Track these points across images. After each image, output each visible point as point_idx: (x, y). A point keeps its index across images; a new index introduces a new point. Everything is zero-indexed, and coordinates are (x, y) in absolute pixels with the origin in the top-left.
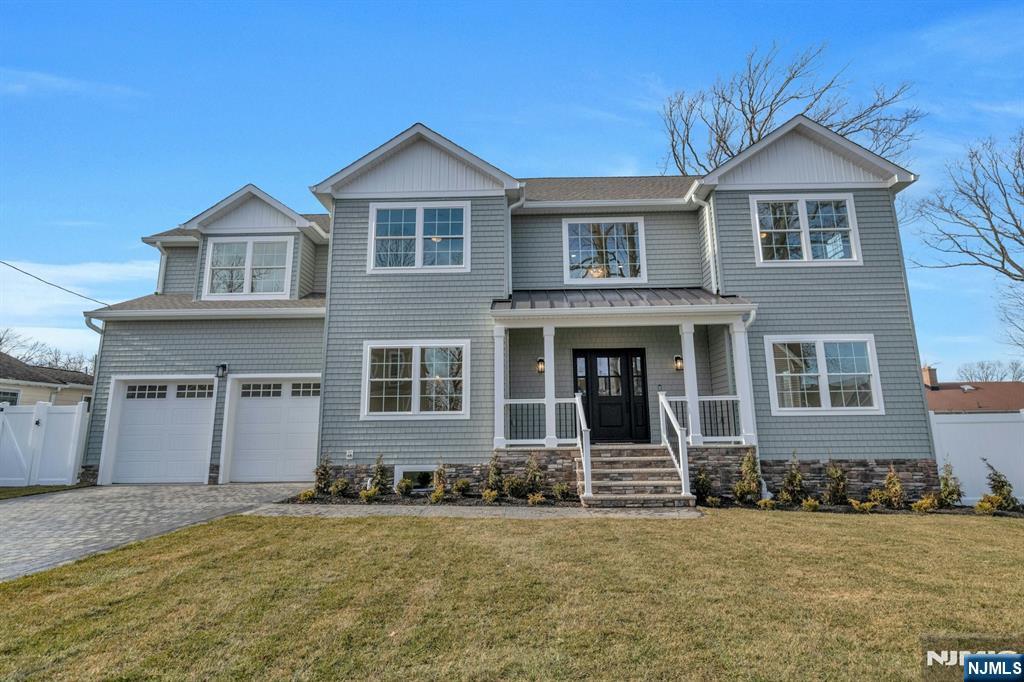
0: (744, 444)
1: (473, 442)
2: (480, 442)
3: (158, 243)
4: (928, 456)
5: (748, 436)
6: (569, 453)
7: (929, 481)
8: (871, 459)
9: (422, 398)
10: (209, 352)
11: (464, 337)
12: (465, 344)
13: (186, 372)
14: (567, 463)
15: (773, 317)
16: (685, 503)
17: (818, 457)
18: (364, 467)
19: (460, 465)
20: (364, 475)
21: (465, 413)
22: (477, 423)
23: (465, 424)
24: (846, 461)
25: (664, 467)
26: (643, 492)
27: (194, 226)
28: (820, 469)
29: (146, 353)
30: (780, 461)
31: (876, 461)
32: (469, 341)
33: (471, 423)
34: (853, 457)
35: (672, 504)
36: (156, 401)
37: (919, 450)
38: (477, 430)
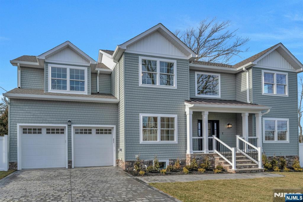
1: (179, 152)
2: (181, 152)
3: (18, 64)
4: (297, 155)
6: (212, 155)
8: (285, 156)
9: (161, 136)
10: (62, 115)
11: (175, 114)
12: (175, 116)
13: (53, 123)
14: (212, 158)
16: (261, 171)
18: (142, 161)
19: (175, 160)
20: (142, 164)
21: (176, 141)
22: (180, 145)
23: (176, 145)
25: (243, 159)
26: (246, 168)
27: (43, 58)
29: (33, 114)
32: (177, 115)
33: (178, 145)
34: (281, 155)
35: (258, 171)
36: (37, 135)
37: (295, 153)
38: (180, 147)
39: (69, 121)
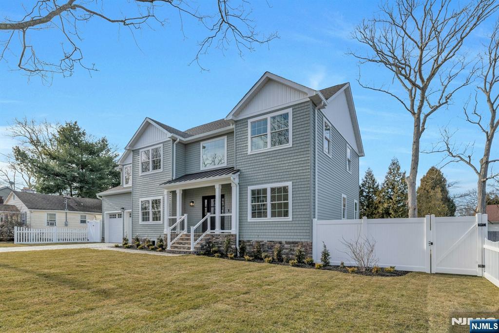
0: (232, 233)
4: (309, 241)
5: (234, 230)
7: (306, 252)
8: (283, 241)
10: (121, 204)
11: (161, 195)
15: (255, 177)
16: (190, 253)
17: (263, 239)
21: (161, 222)
23: (162, 225)
24: (274, 242)
26: (185, 249)
28: (263, 245)
29: (110, 205)
30: (249, 241)
31: (286, 242)
32: (162, 197)
34: (277, 240)
37: (305, 237)
39: (123, 208)
